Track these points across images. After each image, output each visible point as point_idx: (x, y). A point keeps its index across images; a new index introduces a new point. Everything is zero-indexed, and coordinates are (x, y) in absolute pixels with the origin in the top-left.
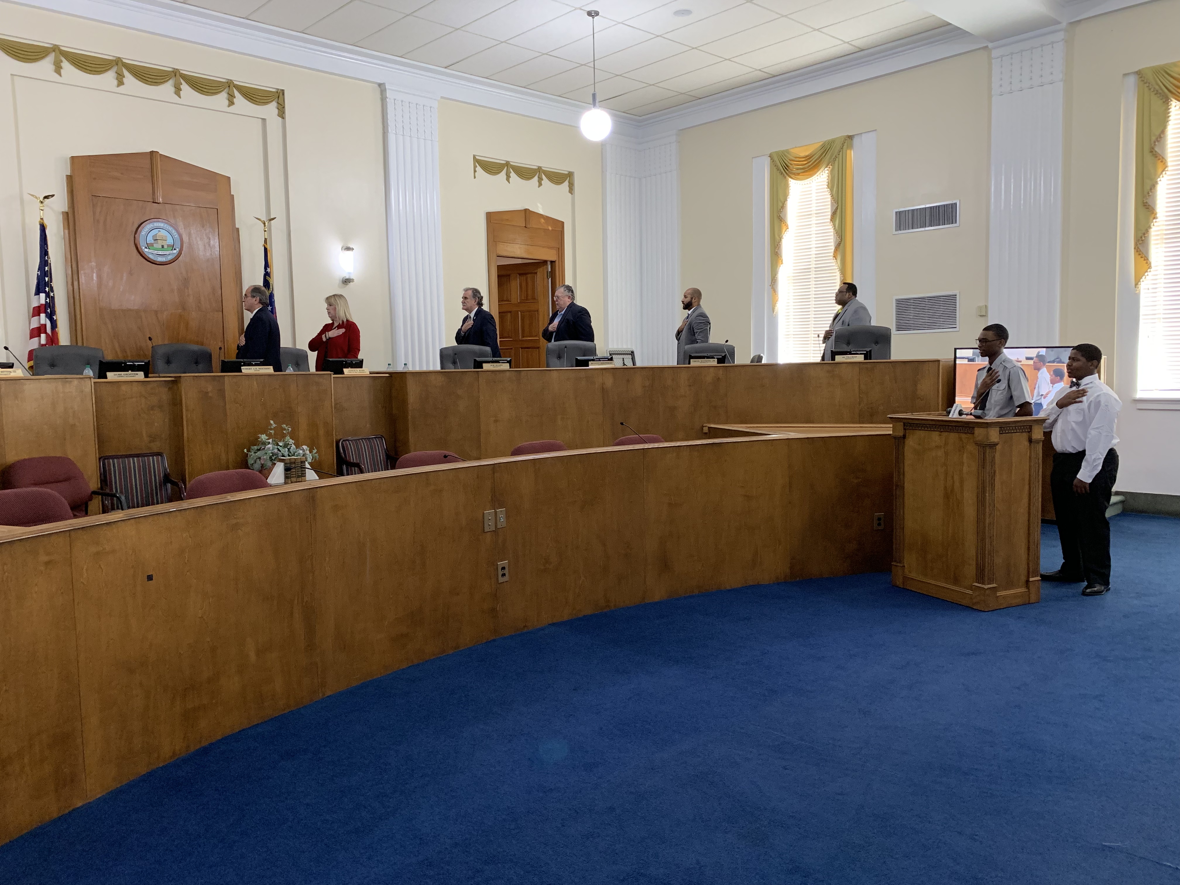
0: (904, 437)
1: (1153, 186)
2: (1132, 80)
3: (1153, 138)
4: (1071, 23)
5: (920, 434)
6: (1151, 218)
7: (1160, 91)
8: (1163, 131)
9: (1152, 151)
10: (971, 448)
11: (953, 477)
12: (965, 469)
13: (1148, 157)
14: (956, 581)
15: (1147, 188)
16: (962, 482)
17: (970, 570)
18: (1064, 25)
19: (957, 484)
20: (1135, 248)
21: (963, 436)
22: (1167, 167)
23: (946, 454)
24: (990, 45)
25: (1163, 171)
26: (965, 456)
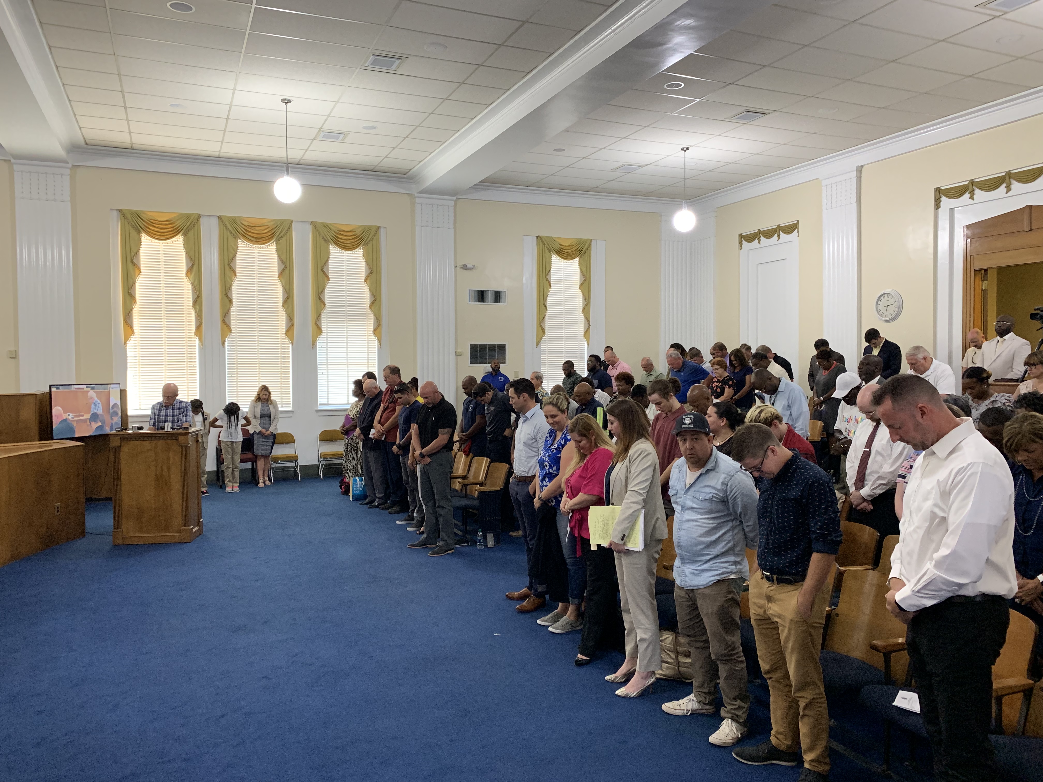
0: (120, 446)
1: (134, 283)
2: (115, 213)
3: (133, 254)
4: (73, 165)
5: (132, 443)
6: (133, 303)
7: (135, 226)
8: (138, 250)
9: (132, 261)
10: (175, 448)
11: (162, 467)
12: (171, 461)
13: (130, 265)
14: (167, 529)
15: (131, 283)
16: (169, 469)
17: (178, 521)
18: (70, 165)
19: (165, 470)
20: (124, 320)
21: (169, 442)
22: (141, 272)
23: (156, 454)
24: (13, 160)
25: (139, 274)
26: (171, 454)
